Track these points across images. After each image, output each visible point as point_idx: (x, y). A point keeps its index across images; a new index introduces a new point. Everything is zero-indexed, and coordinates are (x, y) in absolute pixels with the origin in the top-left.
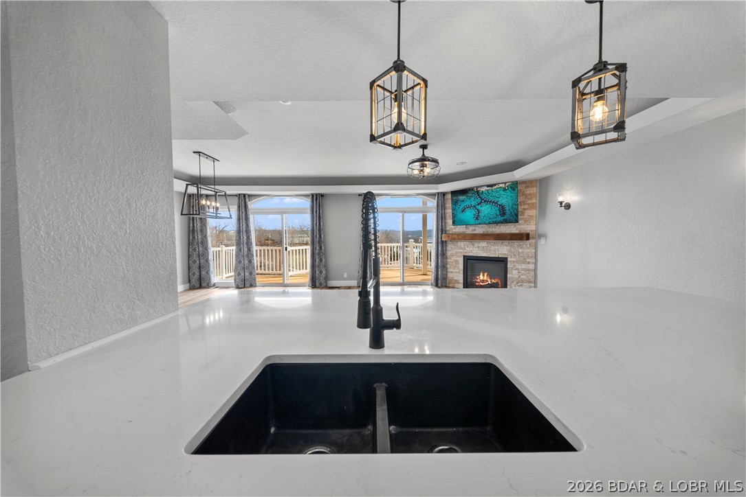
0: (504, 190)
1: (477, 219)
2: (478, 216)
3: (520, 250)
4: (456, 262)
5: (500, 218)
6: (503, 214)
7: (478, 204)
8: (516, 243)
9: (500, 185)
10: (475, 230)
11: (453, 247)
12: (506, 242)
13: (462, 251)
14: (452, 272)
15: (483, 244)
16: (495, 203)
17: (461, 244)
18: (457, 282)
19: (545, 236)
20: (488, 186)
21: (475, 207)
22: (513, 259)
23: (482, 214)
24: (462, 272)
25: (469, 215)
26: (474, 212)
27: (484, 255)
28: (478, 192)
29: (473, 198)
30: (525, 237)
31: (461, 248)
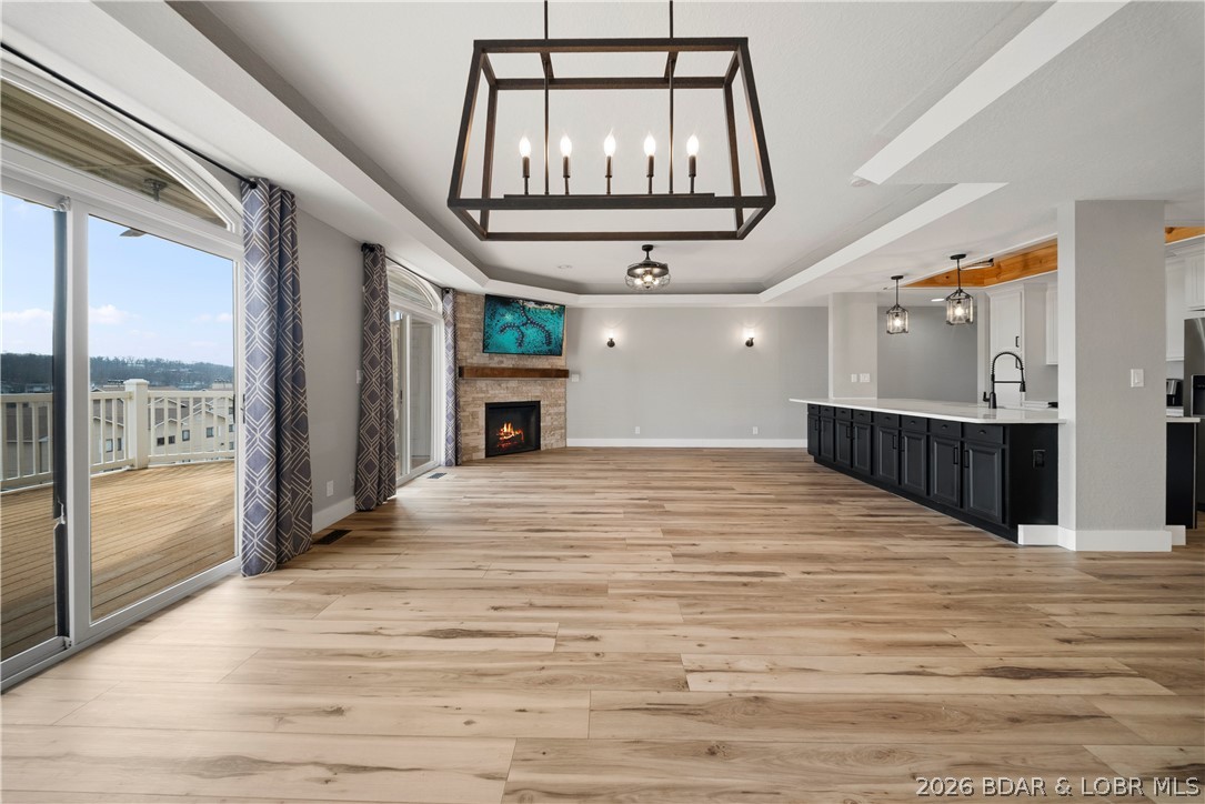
0: (552, 314)
1: (520, 345)
2: (522, 341)
3: (552, 391)
4: (474, 415)
5: (545, 348)
6: (549, 343)
7: (523, 325)
8: (549, 381)
9: (549, 306)
10: (502, 362)
11: (468, 389)
12: (540, 380)
13: (483, 395)
14: (466, 435)
15: (513, 383)
16: (542, 327)
17: (482, 384)
18: (475, 449)
19: (578, 373)
20: (537, 303)
21: (518, 327)
22: (546, 403)
23: (526, 340)
24: (483, 431)
25: (508, 339)
26: (516, 335)
27: (515, 399)
28: (524, 307)
29: (517, 315)
30: (564, 374)
31: (482, 392)
